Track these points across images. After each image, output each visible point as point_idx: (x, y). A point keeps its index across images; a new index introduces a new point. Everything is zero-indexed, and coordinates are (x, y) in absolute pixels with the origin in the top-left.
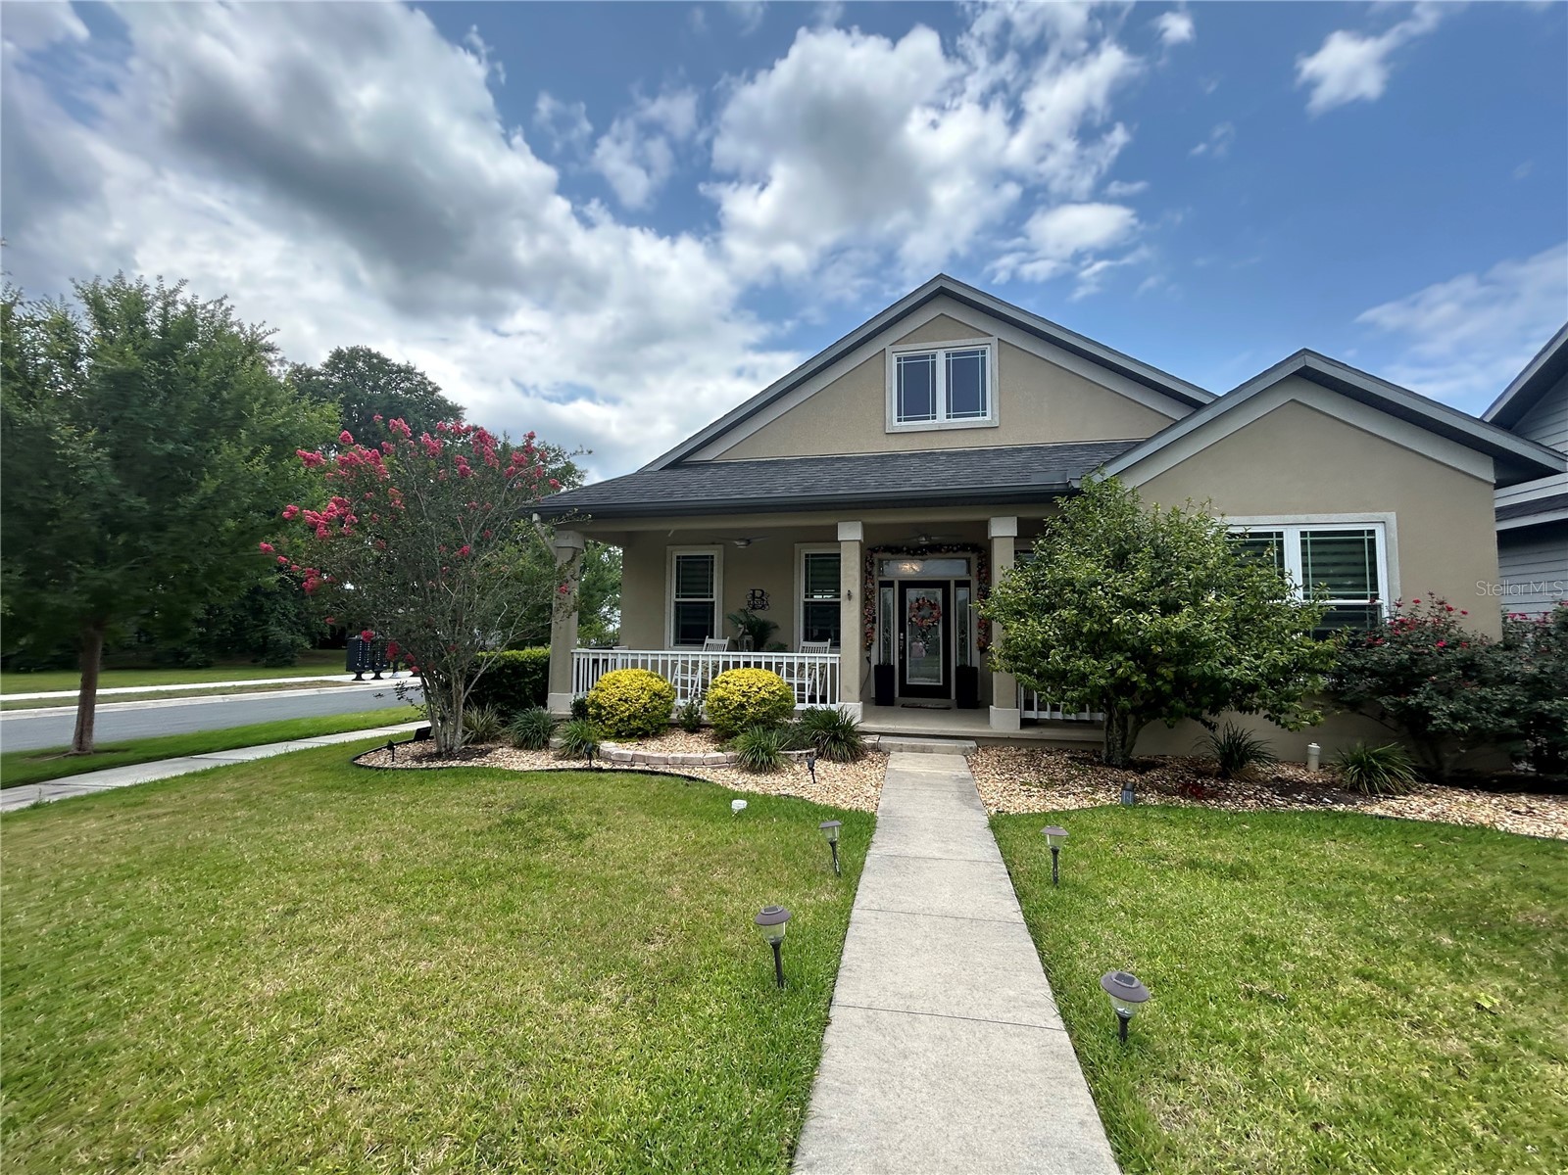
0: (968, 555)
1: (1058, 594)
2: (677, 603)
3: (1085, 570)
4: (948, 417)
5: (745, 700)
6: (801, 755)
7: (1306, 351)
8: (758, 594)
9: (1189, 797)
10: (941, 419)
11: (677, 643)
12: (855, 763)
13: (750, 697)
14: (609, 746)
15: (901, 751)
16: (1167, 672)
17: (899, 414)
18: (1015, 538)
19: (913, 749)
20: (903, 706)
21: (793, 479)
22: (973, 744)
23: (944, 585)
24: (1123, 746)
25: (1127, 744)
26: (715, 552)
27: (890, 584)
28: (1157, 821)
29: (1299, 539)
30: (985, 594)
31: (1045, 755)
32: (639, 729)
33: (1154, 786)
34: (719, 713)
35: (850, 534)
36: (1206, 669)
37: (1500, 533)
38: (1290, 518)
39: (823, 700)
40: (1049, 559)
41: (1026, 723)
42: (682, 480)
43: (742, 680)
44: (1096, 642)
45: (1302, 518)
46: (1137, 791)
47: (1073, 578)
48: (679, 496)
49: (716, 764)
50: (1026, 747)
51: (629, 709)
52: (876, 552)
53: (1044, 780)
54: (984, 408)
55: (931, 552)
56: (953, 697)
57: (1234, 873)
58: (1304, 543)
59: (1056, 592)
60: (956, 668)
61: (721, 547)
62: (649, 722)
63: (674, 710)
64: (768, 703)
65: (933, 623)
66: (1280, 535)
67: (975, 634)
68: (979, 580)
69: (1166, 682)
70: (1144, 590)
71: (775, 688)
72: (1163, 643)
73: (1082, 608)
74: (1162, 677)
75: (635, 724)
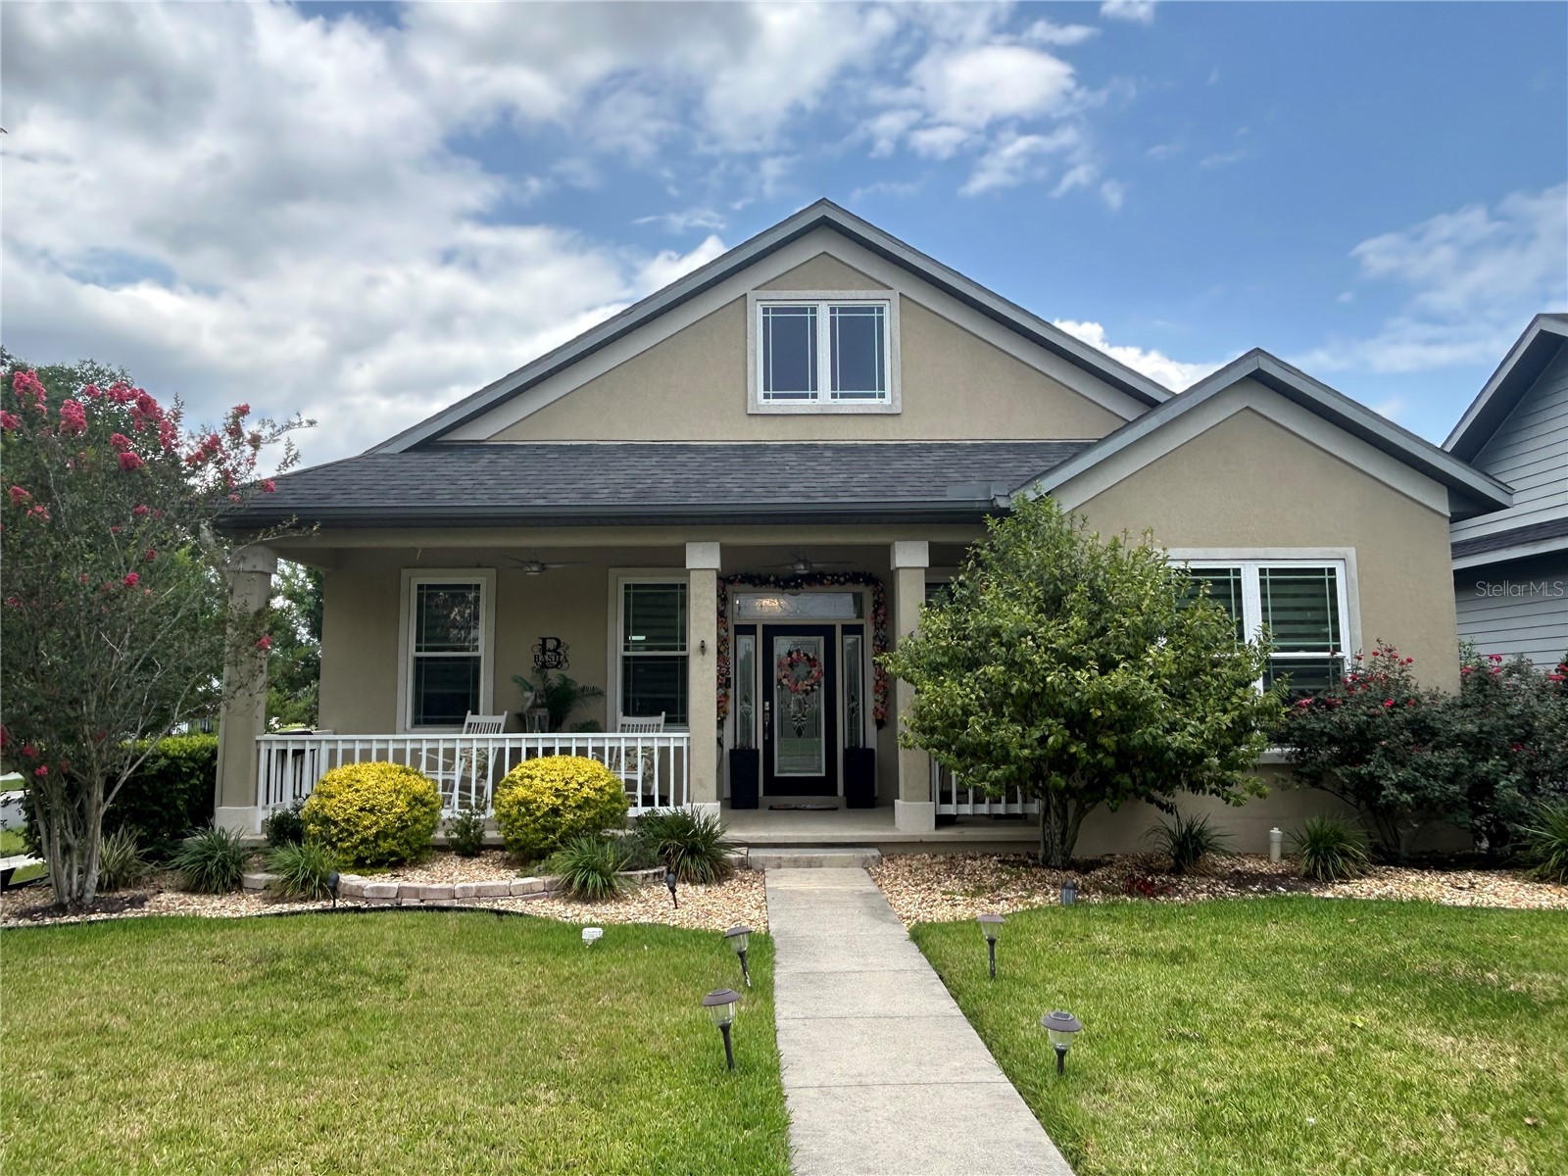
0: (860, 588)
1: (984, 647)
2: (418, 660)
3: (1015, 616)
4: (834, 396)
5: (559, 801)
6: (647, 876)
7: (1258, 351)
8: (551, 644)
9: (1137, 895)
10: (825, 397)
11: (417, 723)
12: (720, 884)
13: (567, 798)
14: (350, 879)
15: (779, 867)
16: (1108, 741)
17: (766, 388)
18: (925, 568)
19: (796, 863)
20: (771, 808)
21: (619, 477)
22: (875, 852)
23: (826, 631)
24: (1063, 842)
25: (1067, 838)
26: (483, 579)
27: (749, 630)
28: (1098, 919)
29: (1258, 577)
30: (885, 643)
31: (968, 861)
32: (392, 853)
33: (1098, 886)
34: (518, 824)
35: (704, 559)
36: (1147, 737)
37: (1457, 573)
38: (1247, 552)
39: (664, 801)
40: (973, 601)
41: (942, 821)
42: (443, 470)
43: (555, 773)
44: (1027, 706)
45: (1260, 552)
46: (1079, 893)
47: (1001, 627)
48: (445, 498)
49: (529, 894)
50: (945, 854)
51: (377, 823)
52: (732, 582)
53: (971, 888)
54: (882, 387)
55: (809, 584)
56: (840, 791)
57: (1174, 958)
58: (1263, 582)
59: (981, 643)
60: (846, 751)
61: (493, 571)
62: (407, 842)
63: (440, 824)
64: (593, 804)
65: (812, 686)
66: (1237, 572)
67: (870, 701)
68: (875, 624)
69: (1107, 754)
70: (1079, 642)
71: (603, 783)
72: (1102, 705)
73: (1011, 665)
74: (1102, 747)
75: (385, 846)
